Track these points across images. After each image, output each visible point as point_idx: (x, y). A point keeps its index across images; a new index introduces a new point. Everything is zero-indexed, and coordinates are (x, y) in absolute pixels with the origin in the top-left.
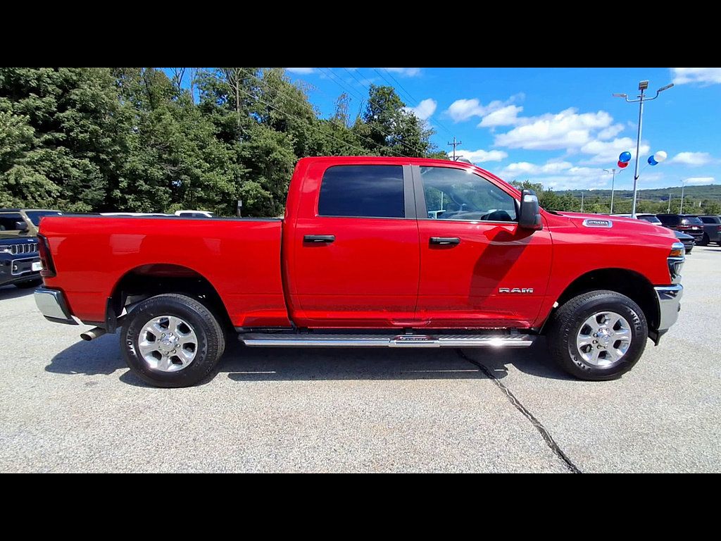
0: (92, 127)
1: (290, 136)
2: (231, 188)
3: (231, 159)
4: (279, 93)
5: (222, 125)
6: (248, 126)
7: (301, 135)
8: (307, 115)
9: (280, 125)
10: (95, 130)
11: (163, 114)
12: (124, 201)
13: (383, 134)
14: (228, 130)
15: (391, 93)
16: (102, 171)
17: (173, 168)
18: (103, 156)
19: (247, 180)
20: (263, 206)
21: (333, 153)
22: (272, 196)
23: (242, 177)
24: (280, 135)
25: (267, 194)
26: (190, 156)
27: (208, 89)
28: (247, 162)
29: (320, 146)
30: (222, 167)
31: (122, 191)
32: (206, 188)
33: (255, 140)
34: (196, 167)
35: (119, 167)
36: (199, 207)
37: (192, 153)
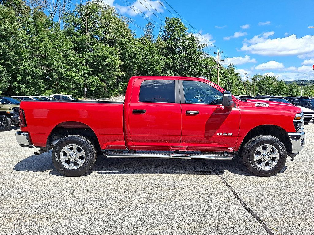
0: (4, 46)
1: (118, 49)
2: (82, 81)
3: (82, 63)
4: (111, 24)
5: (77, 43)
6: (92, 44)
7: (124, 49)
8: (128, 37)
9: (112, 43)
10: (6, 48)
11: (44, 38)
12: (19, 88)
13: (174, 47)
14: (80, 46)
15: (178, 22)
16: (8, 71)
17: (48, 69)
18: (9, 63)
19: (91, 76)
20: (100, 91)
21: (143, 59)
22: (106, 85)
23: (88, 74)
24: (111, 49)
25: (103, 84)
26: (58, 62)
27: (69, 22)
28: (91, 65)
29: (135, 55)
30: (76, 68)
31: (18, 83)
32: (67, 81)
33: (96, 52)
34: (61, 68)
35: (17, 69)
36: (62, 92)
37: (59, 60)
